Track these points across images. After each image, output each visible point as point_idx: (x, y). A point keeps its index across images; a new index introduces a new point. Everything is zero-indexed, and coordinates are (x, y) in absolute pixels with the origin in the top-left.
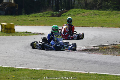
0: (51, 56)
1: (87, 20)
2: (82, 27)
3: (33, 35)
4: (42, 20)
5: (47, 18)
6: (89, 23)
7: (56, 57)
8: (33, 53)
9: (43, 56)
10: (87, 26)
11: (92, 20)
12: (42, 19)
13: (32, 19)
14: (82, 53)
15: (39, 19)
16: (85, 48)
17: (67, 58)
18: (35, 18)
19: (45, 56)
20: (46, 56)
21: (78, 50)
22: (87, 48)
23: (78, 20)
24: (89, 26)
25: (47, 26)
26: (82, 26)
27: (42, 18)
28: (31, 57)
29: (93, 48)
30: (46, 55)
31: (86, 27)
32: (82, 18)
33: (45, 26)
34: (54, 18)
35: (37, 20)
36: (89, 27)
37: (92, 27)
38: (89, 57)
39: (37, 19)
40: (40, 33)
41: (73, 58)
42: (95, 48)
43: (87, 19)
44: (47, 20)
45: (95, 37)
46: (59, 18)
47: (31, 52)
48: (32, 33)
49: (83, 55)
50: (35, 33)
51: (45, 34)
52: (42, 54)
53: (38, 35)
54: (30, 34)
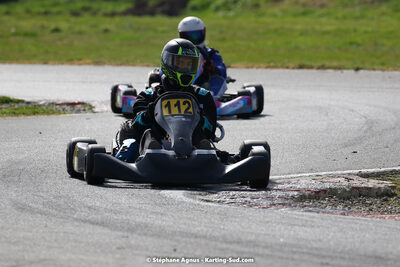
0: (131, 230)
2: (301, 67)
3: (35, 113)
4: (80, 33)
5: (107, 23)
6: (340, 49)
7: (160, 234)
8: (32, 211)
10: (327, 64)
11: (355, 31)
12: (84, 28)
13: (28, 24)
14: (298, 214)
15: (63, 25)
16: (316, 185)
17: (216, 239)
18: (45, 23)
20: (107, 231)
21: (279, 194)
22: (327, 186)
23: (276, 31)
24: (335, 64)
25: (110, 64)
26: (297, 62)
27: (80, 19)
28: (21, 235)
29: (357, 182)
30: (103, 224)
31: (322, 67)
32: (301, 23)
33: (97, 63)
35: (57, 30)
36: (336, 68)
37: (357, 69)
38: (339, 235)
39: (53, 26)
40: (73, 104)
41: (253, 238)
42: (372, 183)
43: (329, 25)
44: (107, 31)
45: (370, 124)
47: (22, 208)
48: (28, 103)
49: (306, 221)
50: (42, 103)
51: (96, 109)
52: (83, 215)
53: (59, 112)
54: (16, 106)
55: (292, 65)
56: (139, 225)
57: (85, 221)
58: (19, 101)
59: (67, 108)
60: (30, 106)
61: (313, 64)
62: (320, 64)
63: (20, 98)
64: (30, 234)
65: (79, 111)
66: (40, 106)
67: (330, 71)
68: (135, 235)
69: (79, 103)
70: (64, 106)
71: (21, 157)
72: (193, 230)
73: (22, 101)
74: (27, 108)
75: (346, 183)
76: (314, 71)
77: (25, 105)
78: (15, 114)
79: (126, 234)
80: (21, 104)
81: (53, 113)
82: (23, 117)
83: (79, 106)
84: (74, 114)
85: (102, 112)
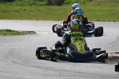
0: (47, 69)
1: (105, 11)
3: (18, 34)
4: (32, 11)
5: (40, 8)
6: (109, 15)
7: (55, 70)
8: (18, 63)
9: (34, 68)
10: (105, 20)
11: (114, 10)
12: (33, 9)
13: (16, 8)
15: (27, 8)
17: (72, 72)
18: (21, 8)
19: (37, 69)
20: (40, 69)
23: (90, 10)
24: (108, 20)
25: (41, 20)
26: (97, 20)
27: (32, 7)
28: (14, 70)
29: (114, 55)
30: (39, 67)
31: (104, 21)
32: (98, 8)
33: (37, 20)
35: (25, 10)
37: (114, 21)
38: (109, 70)
39: (24, 9)
40: (30, 32)
43: (106, 8)
44: (40, 10)
45: (118, 38)
47: (15, 63)
48: (17, 31)
49: (99, 66)
50: (20, 31)
51: (37, 33)
52: (33, 65)
53: (26, 34)
54: (13, 32)
55: (95, 20)
56: (49, 68)
57: (33, 66)
58: (14, 31)
59: (28, 33)
60: (17, 32)
61: (101, 20)
62: (103, 20)
63: (14, 30)
64: (17, 70)
65: (31, 34)
66: (20, 32)
67: (106, 22)
68: (48, 71)
69: (32, 32)
70: (27, 32)
71: (14, 47)
72: (66, 69)
73: (15, 31)
74: (16, 33)
75: (111, 55)
76: (101, 22)
77: (15, 32)
78: (12, 35)
79: (45, 70)
80: (14, 32)
81: (24, 34)
82: (15, 36)
83: (31, 32)
84: (30, 35)
85: (38, 34)
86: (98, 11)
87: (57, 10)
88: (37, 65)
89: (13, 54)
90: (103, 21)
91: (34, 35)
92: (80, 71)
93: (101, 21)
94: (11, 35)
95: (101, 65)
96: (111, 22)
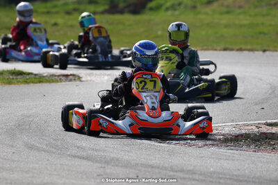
0: (107, 163)
1: (244, 26)
2: (225, 49)
3: (40, 82)
4: (72, 26)
6: (252, 37)
7: (127, 165)
8: (38, 150)
9: (77, 162)
10: (243, 47)
11: (263, 24)
14: (223, 151)
15: (60, 20)
16: (237, 131)
17: (166, 169)
18: (48, 19)
19: (85, 162)
20: (90, 163)
22: (243, 132)
23: (208, 24)
24: (249, 47)
27: (72, 17)
28: (31, 166)
29: (265, 129)
30: (87, 158)
31: (240, 50)
32: (225, 19)
34: (118, 17)
35: (55, 24)
36: (249, 50)
37: (264, 51)
38: (251, 166)
39: (53, 21)
40: (67, 76)
41: (192, 168)
42: (275, 130)
43: (245, 20)
45: (274, 89)
46: (138, 17)
47: (31, 147)
48: (36, 75)
49: (229, 156)
50: (45, 75)
51: (83, 79)
52: (74, 152)
53: (57, 81)
54: (28, 77)
55: (219, 48)
56: (112, 159)
57: (75, 157)
58: (29, 74)
59: (63, 78)
60: (37, 77)
61: (234, 47)
62: (238, 47)
63: (30, 71)
64: (37, 166)
65: (71, 80)
66: (44, 77)
67: (246, 52)
68: (109, 166)
69: (71, 75)
70: (61, 77)
71: (31, 112)
72: (150, 163)
73: (32, 74)
74: (35, 78)
75: (257, 130)
76: (234, 52)
77: (33, 76)
78: (26, 82)
79: (103, 165)
80: (30, 76)
81: (53, 82)
82: (32, 85)
83: (71, 77)
84: (67, 83)
85: (87, 81)
86: (226, 26)
87: (130, 25)
88: (84, 154)
89: (27, 127)
90: (238, 50)
91: (78, 82)
92: (185, 168)
93: (232, 50)
94: (22, 83)
95: (234, 153)
96: (256, 52)
